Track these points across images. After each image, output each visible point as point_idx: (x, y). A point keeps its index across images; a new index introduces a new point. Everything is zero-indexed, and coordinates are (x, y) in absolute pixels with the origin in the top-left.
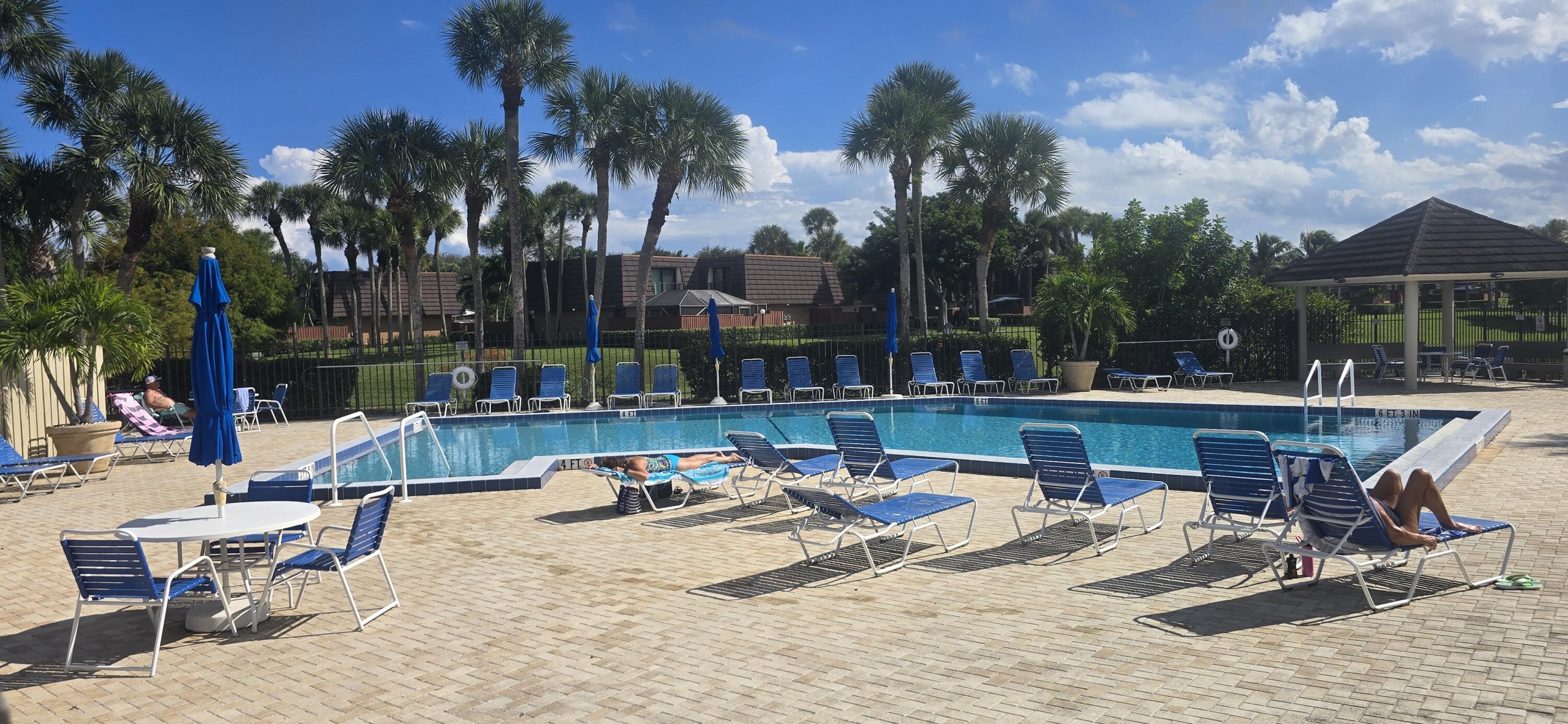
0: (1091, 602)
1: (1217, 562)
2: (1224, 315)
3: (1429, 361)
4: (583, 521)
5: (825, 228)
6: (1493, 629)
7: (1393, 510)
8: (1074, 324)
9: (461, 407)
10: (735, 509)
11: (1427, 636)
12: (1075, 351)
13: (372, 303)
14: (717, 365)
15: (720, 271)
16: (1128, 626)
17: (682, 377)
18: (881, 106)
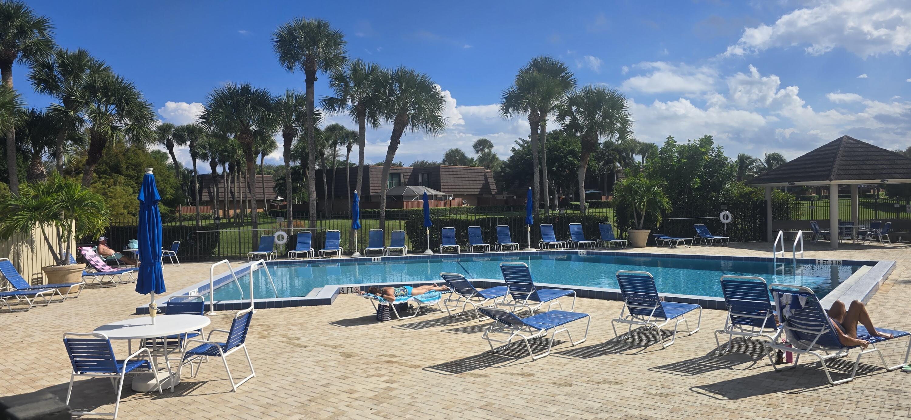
0: (663, 378)
1: (734, 353)
2: (723, 203)
3: (844, 230)
4: (357, 325)
5: (487, 150)
6: (904, 397)
7: (841, 324)
8: (636, 208)
9: (279, 255)
10: (445, 318)
11: (865, 401)
12: (636, 224)
13: (225, 193)
14: (428, 231)
15: (426, 175)
16: (686, 393)
17: (407, 237)
18: (523, 81)
